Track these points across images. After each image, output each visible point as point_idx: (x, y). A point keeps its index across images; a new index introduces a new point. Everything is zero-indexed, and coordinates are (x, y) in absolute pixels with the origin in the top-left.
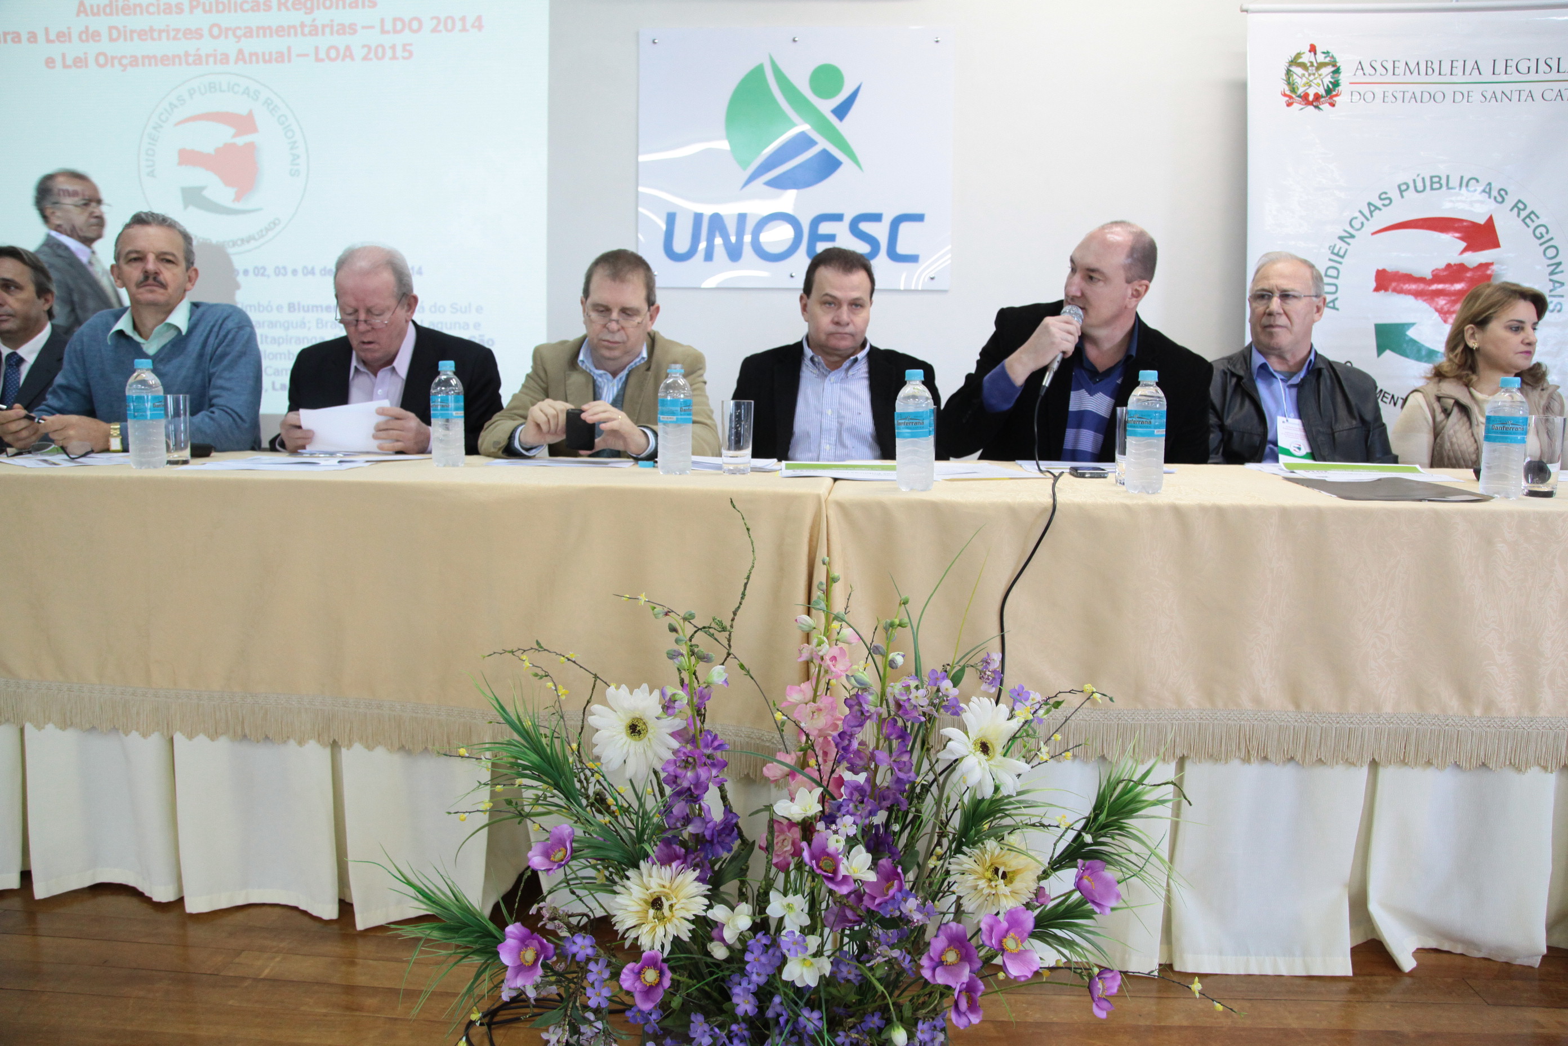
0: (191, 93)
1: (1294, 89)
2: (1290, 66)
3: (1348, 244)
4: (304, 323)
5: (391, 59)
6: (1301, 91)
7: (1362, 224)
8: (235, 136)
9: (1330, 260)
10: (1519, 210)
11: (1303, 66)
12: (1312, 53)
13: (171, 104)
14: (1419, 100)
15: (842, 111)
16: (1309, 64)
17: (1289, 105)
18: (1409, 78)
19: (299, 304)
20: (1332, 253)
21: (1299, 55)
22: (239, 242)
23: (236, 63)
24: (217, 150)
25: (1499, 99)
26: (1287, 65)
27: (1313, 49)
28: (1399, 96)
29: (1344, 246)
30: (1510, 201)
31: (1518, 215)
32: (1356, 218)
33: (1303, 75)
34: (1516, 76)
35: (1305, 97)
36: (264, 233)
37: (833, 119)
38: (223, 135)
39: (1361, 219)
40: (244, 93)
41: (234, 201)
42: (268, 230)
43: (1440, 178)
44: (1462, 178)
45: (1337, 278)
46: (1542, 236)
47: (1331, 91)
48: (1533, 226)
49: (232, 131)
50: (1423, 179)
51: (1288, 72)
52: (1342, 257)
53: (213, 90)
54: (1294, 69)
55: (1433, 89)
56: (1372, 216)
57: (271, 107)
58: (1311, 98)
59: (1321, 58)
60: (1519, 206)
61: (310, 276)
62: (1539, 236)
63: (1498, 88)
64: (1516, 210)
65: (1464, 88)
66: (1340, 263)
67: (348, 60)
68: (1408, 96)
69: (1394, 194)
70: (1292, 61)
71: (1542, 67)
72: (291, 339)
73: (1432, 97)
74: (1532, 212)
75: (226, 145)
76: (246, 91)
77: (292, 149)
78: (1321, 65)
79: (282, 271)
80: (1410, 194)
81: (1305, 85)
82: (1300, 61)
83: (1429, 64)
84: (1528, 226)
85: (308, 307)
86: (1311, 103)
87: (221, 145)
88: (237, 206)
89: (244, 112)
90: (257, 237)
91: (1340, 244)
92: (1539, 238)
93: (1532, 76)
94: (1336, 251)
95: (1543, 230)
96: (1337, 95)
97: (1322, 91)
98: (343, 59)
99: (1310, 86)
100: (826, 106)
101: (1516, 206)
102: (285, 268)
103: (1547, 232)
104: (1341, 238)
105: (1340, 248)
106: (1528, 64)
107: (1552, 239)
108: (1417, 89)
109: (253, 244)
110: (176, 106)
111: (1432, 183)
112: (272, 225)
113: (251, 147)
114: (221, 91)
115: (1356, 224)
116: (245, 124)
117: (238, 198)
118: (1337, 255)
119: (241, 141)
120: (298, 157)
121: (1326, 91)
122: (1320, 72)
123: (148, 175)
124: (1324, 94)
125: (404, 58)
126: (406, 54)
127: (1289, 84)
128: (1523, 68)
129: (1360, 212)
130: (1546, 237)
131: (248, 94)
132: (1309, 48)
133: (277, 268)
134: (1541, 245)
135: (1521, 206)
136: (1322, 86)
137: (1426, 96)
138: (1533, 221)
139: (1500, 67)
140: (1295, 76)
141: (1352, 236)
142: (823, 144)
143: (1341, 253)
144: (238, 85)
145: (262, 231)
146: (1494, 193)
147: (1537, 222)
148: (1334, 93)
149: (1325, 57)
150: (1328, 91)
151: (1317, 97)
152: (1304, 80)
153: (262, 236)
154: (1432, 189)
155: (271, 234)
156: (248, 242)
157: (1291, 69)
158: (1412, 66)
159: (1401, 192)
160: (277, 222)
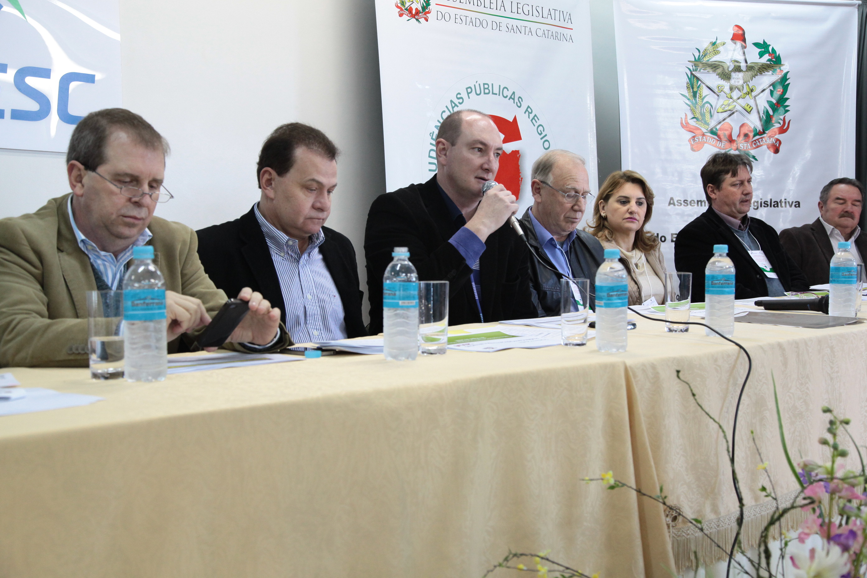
1: (403, 2)
6: (407, 5)
10: (529, 113)
17: (401, 15)
30: (524, 106)
31: (529, 117)
32: (444, 112)
35: (410, 10)
39: (447, 112)
43: (488, 85)
44: (500, 86)
46: (541, 133)
48: (537, 125)
50: (479, 85)
55: (481, 17)
58: (414, 12)
64: (527, 112)
68: (469, 20)
69: (464, 95)
71: (535, 13)
74: (536, 115)
80: (473, 95)
84: (534, 125)
86: (413, 16)
95: (541, 128)
96: (429, 13)
97: (420, 9)
101: (527, 110)
103: (544, 130)
107: (546, 135)
108: (473, 15)
111: (485, 89)
121: (422, 7)
128: (526, 9)
130: (543, 134)
135: (529, 110)
138: (536, 122)
146: (516, 100)
147: (538, 123)
148: (427, 10)
150: (424, 8)
151: (418, 12)
154: (485, 93)
159: (468, 93)
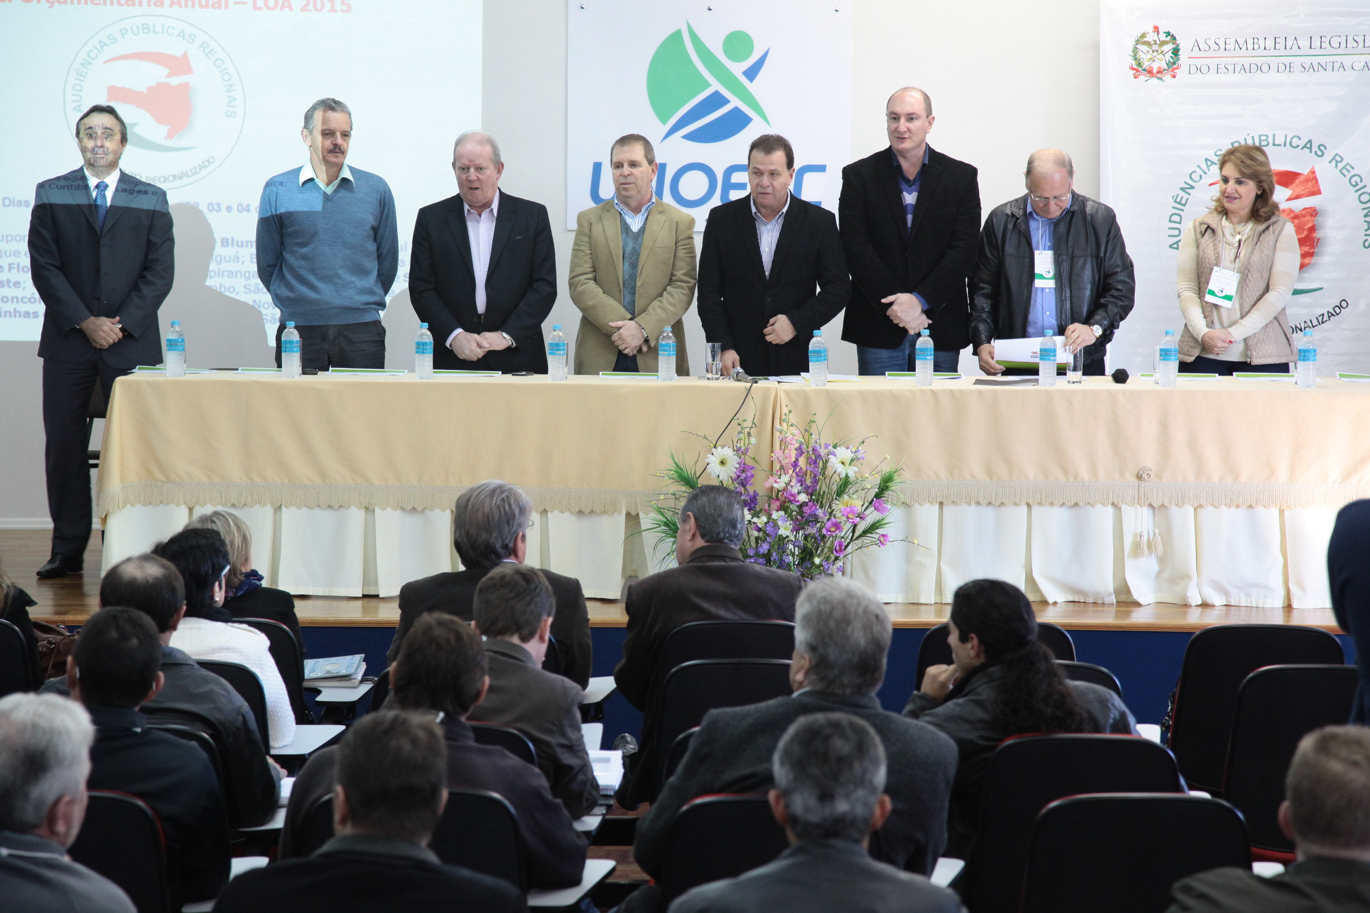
0: (123, 32)
1: (1140, 63)
2: (1136, 44)
3: (1189, 194)
4: (238, 258)
5: (329, 11)
6: (1146, 65)
7: (1201, 176)
8: (168, 76)
9: (1173, 208)
10: (1337, 162)
11: (1148, 44)
12: (1156, 33)
13: (100, 42)
14: (1248, 71)
15: (752, 73)
16: (1153, 42)
17: (1136, 77)
18: (1238, 52)
19: (233, 239)
20: (1175, 202)
21: (1143, 35)
22: (171, 178)
23: (171, 6)
24: (149, 89)
25: (1316, 69)
26: (1134, 43)
27: (1156, 29)
28: (1231, 68)
29: (1185, 196)
30: (1329, 154)
31: (1336, 166)
32: (1195, 172)
33: (1148, 52)
34: (1329, 50)
35: (1149, 70)
36: (198, 170)
37: (744, 80)
38: (157, 74)
39: (1199, 172)
40: (179, 35)
41: (166, 138)
42: (201, 167)
43: (1267, 136)
45: (1180, 223)
46: (1357, 184)
47: (1173, 66)
48: (1349, 175)
49: (166, 71)
51: (1135, 50)
52: (1184, 205)
53: (146, 31)
54: (1140, 47)
56: (1209, 170)
57: (207, 50)
58: (1155, 71)
59: (1163, 37)
60: (1337, 160)
61: (245, 213)
62: (1354, 184)
63: (1315, 60)
64: (1334, 162)
65: (1287, 60)
66: (1183, 210)
67: (287, 10)
70: (1138, 40)
72: (223, 272)
73: (1259, 68)
74: (1348, 164)
75: (158, 84)
76: (182, 34)
77: (228, 91)
78: (1163, 43)
79: (216, 207)
81: (1149, 60)
82: (1145, 39)
83: (1256, 41)
84: (1345, 176)
85: (242, 242)
86: (1154, 76)
87: (153, 84)
88: (169, 143)
89: (179, 54)
90: (190, 174)
91: (1182, 194)
92: (1354, 186)
93: (1342, 50)
94: (1178, 200)
95: (1357, 179)
96: (1177, 68)
97: (1164, 65)
98: (282, 9)
99: (1154, 61)
100: (738, 69)
101: (1334, 158)
102: (219, 205)
103: (1361, 181)
104: (1183, 189)
105: (1182, 198)
106: (1339, 39)
109: (186, 180)
110: (106, 44)
111: (1261, 141)
112: (206, 163)
113: (186, 87)
114: (154, 32)
115: (1196, 177)
116: (180, 65)
117: (170, 135)
118: (1180, 203)
119: (175, 81)
120: (235, 99)
121: (1167, 64)
122: (1162, 49)
123: (74, 109)
124: (1166, 67)
125: (342, 11)
126: (345, 8)
127: (1136, 59)
129: (1199, 166)
130: (1361, 185)
131: (183, 37)
132: (1152, 29)
133: (211, 204)
134: (1356, 191)
135: (1338, 158)
136: (1164, 61)
137: (1254, 68)
138: (1349, 171)
139: (1316, 43)
140: (1141, 53)
141: (1192, 187)
142: (735, 102)
143: (1183, 202)
144: (173, 28)
145: (195, 168)
146: (1315, 148)
147: (1353, 172)
148: (1175, 67)
149: (1167, 37)
150: (1170, 65)
151: (1161, 71)
152: (1149, 56)
153: (196, 173)
155: (205, 172)
156: (180, 178)
157: (1137, 46)
158: (1241, 41)
160: (211, 160)
